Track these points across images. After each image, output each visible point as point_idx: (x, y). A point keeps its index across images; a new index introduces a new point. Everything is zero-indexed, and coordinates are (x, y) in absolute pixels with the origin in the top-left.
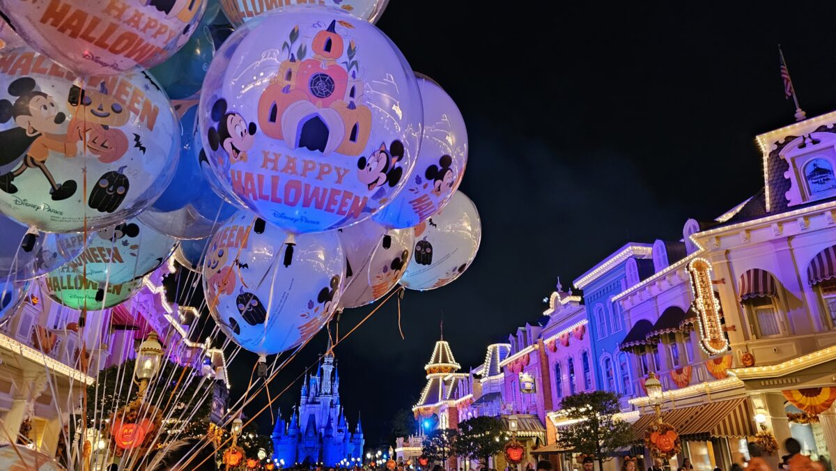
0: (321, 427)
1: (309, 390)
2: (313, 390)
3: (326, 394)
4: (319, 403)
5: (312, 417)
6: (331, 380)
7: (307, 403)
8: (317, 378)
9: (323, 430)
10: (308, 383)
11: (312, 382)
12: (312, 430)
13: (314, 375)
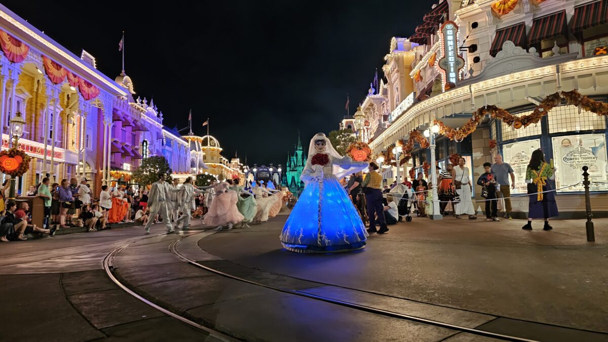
0: (298, 183)
1: (291, 164)
2: (292, 164)
3: (300, 166)
4: (296, 171)
5: (293, 178)
6: (302, 158)
7: (290, 171)
8: (295, 157)
9: (299, 184)
10: (290, 161)
11: (292, 160)
12: (293, 184)
13: (293, 156)
